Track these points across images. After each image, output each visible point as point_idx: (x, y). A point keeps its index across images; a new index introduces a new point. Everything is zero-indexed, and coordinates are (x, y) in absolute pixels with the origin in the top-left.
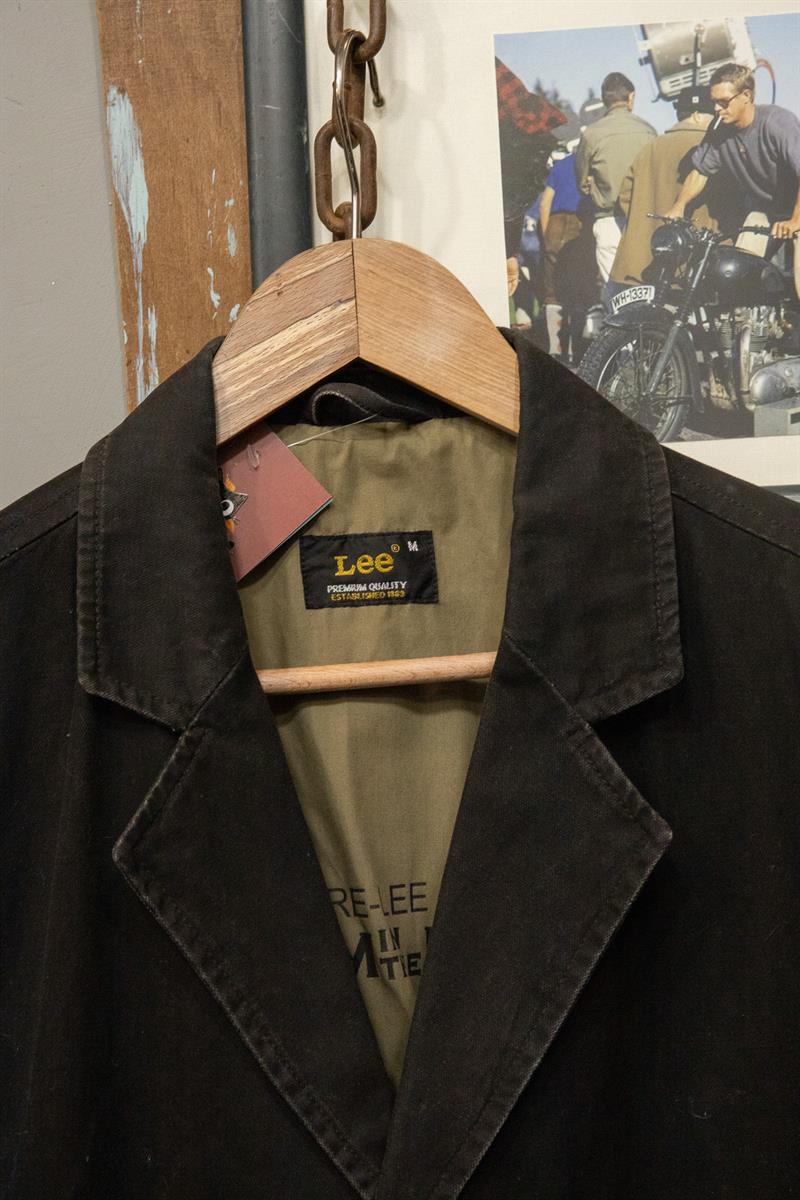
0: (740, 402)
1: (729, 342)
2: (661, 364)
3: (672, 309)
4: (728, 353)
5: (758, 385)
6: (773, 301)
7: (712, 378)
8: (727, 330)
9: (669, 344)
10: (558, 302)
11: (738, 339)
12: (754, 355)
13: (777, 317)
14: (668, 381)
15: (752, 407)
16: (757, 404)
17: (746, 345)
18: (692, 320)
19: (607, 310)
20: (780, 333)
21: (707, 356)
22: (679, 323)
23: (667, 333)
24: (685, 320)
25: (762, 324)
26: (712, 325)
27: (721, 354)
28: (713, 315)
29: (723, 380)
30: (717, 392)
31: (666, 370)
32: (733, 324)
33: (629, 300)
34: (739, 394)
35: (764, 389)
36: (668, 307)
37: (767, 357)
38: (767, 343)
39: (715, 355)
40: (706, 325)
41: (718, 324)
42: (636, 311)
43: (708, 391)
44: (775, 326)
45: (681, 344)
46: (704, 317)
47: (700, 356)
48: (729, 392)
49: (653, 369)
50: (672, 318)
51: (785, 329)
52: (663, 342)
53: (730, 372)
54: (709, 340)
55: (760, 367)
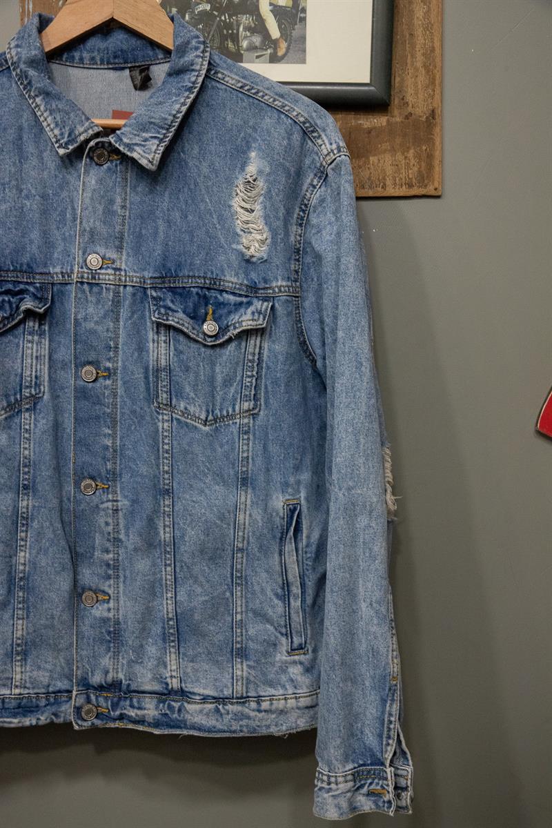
0: (239, 50)
1: (235, 27)
2: (212, 33)
3: (216, 13)
4: (235, 31)
5: (245, 44)
6: (251, 14)
7: (229, 40)
8: (235, 23)
9: (215, 26)
10: (176, 8)
11: (238, 26)
12: (244, 33)
13: (252, 19)
14: (213, 40)
15: (242, 52)
16: (245, 51)
17: (241, 29)
18: (223, 18)
19: (193, 12)
20: (253, 25)
21: (228, 32)
22: (218, 19)
23: (214, 22)
24: (220, 18)
25: (247, 22)
26: (230, 21)
27: (233, 31)
28: (230, 16)
29: (233, 41)
30: (230, 45)
31: (213, 36)
32: (237, 21)
33: (201, 9)
34: (238, 47)
35: (247, 46)
36: (214, 12)
37: (248, 34)
38: (248, 28)
39: (230, 32)
40: (228, 20)
41: (232, 20)
42: (204, 13)
43: (228, 45)
44: (252, 23)
45: (219, 26)
46: (227, 17)
47: (225, 32)
48: (234, 45)
49: (208, 35)
50: (216, 17)
51: (255, 24)
52: (212, 25)
53: (235, 38)
54: (229, 26)
55: (246, 37)
